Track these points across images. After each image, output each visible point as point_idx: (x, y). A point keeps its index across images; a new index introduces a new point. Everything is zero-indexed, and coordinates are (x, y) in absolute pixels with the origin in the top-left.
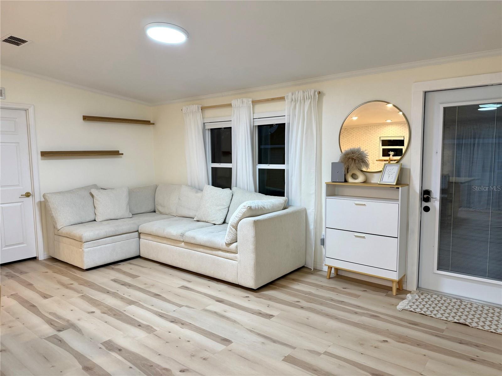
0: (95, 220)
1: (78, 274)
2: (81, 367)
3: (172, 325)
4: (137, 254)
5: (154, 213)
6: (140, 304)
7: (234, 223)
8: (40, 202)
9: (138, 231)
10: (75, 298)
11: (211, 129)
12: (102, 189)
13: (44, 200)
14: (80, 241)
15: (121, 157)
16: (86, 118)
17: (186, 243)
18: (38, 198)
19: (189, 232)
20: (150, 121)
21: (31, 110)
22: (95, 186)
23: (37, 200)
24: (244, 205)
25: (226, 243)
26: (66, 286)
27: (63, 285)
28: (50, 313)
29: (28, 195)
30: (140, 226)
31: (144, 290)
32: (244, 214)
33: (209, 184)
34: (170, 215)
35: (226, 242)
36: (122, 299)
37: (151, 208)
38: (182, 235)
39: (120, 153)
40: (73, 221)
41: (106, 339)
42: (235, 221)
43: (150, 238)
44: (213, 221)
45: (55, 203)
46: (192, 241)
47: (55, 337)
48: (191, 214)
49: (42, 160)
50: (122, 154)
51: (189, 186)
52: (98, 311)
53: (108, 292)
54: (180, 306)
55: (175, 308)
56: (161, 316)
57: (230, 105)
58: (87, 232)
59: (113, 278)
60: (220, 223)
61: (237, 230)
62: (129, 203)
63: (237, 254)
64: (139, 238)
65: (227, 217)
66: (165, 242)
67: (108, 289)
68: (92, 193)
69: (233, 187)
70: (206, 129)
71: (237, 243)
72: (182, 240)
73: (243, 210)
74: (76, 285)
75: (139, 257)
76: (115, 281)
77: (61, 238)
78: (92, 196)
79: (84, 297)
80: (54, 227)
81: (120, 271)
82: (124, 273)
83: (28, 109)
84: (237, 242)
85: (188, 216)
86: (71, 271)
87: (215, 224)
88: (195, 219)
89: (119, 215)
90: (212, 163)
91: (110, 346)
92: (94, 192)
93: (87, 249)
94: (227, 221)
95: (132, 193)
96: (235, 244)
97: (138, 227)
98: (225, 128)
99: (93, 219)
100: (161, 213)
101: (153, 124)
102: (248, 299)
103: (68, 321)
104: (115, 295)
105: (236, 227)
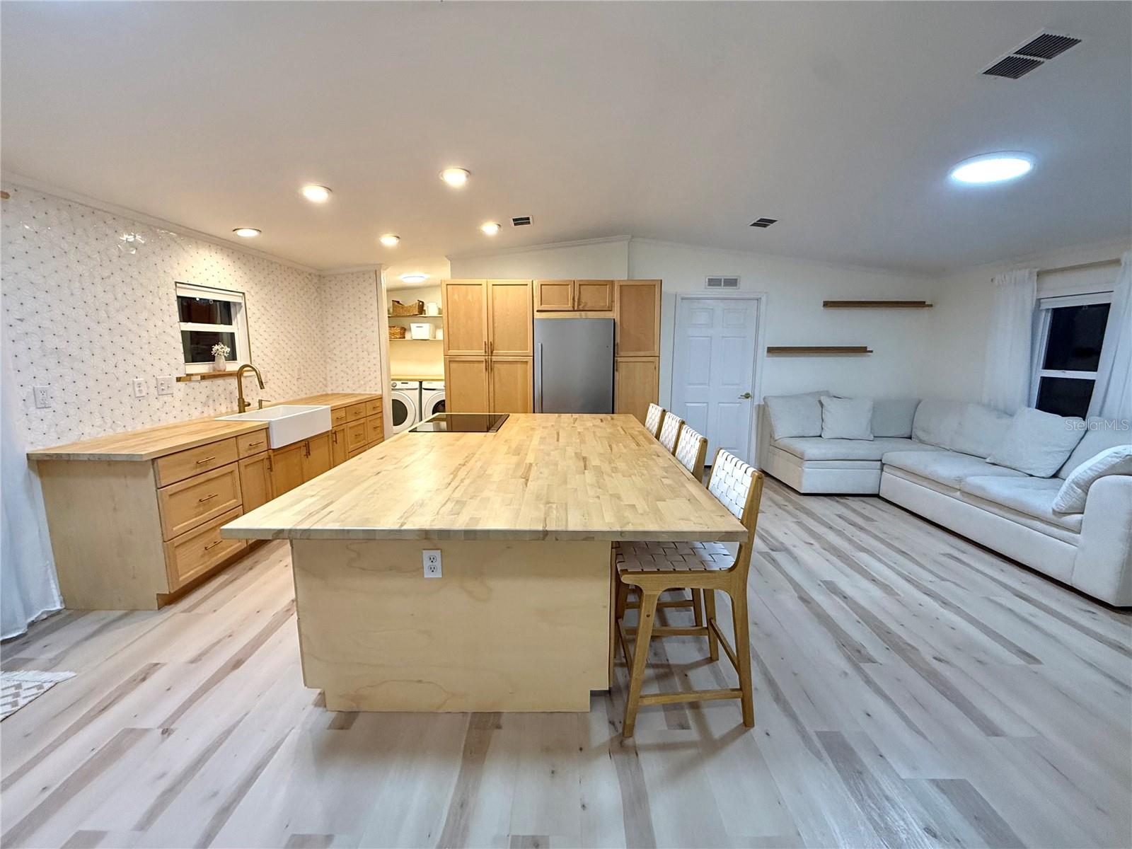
0: (820, 436)
1: (794, 496)
2: (797, 595)
3: (926, 597)
4: (876, 492)
5: (910, 440)
6: (876, 556)
7: (1083, 479)
8: (759, 405)
9: (881, 460)
10: (790, 522)
11: (1053, 309)
12: (835, 397)
13: (763, 403)
14: (801, 458)
15: (869, 356)
16: (826, 304)
17: (964, 493)
18: (758, 401)
19: (972, 478)
20: (925, 302)
21: (764, 299)
22: (827, 394)
23: (756, 403)
24: (1116, 451)
25: (1054, 510)
26: (780, 506)
27: (777, 504)
28: (762, 529)
29: (747, 396)
30: (885, 454)
31: (884, 540)
32: (1113, 466)
33: (1029, 406)
34: (938, 447)
35: (1055, 508)
36: (850, 541)
37: (906, 432)
38: (960, 480)
39: (868, 349)
40: (795, 433)
41: (827, 578)
42: (1086, 477)
43: (899, 473)
44: (1031, 469)
45: (776, 409)
46: (978, 493)
47: (767, 554)
48: (981, 451)
49: (768, 356)
50: (872, 352)
51: (983, 405)
52: (817, 545)
53: (831, 528)
54: (944, 580)
55: (931, 577)
56: (908, 580)
57: (1117, 262)
58: (811, 449)
59: (839, 513)
60: (1044, 475)
61: (1087, 494)
62: (872, 421)
63: (1078, 535)
64: (882, 470)
65: (1065, 466)
66: (925, 484)
67: (832, 524)
68: (822, 401)
69: (1091, 416)
70: (1042, 310)
71: (1081, 515)
72: (958, 487)
73: (1110, 459)
74: (790, 508)
75: (877, 496)
76: (840, 516)
77: (777, 450)
78: (822, 405)
79: (800, 523)
80: (771, 436)
81: (847, 506)
82: (854, 511)
83: (760, 298)
84: (1083, 513)
85: (974, 453)
86: (784, 490)
87: (1031, 476)
88: (988, 460)
89: (855, 434)
90: (1045, 369)
91: (832, 588)
92: (824, 399)
93: (808, 469)
94: (1062, 474)
95: (878, 408)
96: (1078, 517)
97: (883, 454)
98: (1089, 306)
99: (819, 434)
100: (922, 442)
101: (931, 306)
102: (1093, 616)
103: (782, 543)
104: (839, 533)
105: (1085, 486)
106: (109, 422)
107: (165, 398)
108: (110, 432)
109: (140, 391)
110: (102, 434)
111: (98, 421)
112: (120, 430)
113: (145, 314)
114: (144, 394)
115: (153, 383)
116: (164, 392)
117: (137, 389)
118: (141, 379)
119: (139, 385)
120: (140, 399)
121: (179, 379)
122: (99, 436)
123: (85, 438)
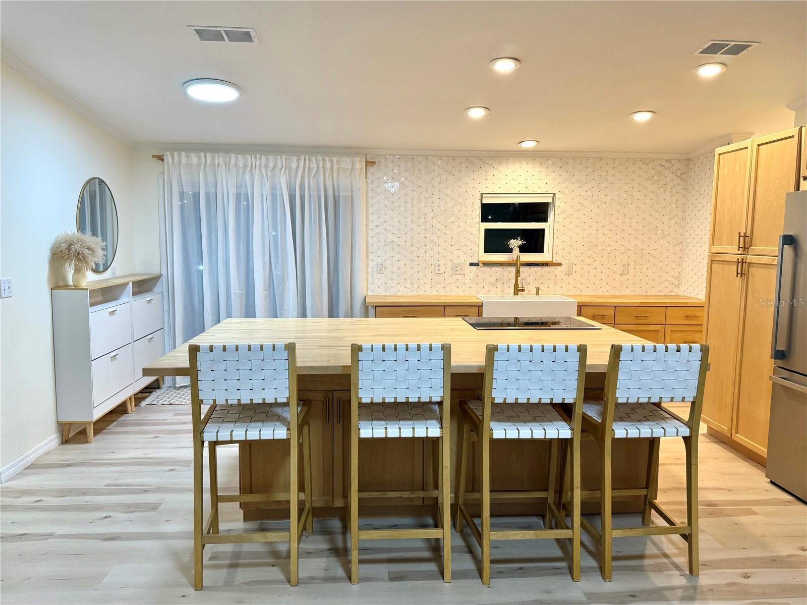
106: (416, 286)
107: (458, 277)
108: (415, 293)
109: (439, 270)
110: (410, 293)
111: (409, 285)
112: (421, 293)
113: (453, 219)
114: (441, 272)
115: (450, 265)
116: (457, 272)
117: (437, 268)
118: (442, 262)
119: (439, 266)
120: (438, 274)
121: (471, 264)
122: (408, 294)
123: (400, 294)
